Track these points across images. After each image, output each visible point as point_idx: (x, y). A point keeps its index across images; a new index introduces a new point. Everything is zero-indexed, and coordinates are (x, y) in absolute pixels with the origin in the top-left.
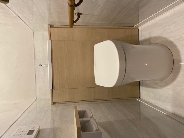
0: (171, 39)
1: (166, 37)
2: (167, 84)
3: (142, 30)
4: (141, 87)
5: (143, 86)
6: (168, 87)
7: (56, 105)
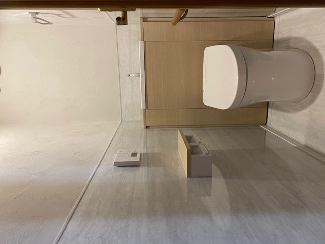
0: (317, 45)
1: (310, 40)
2: (304, 107)
3: (279, 24)
4: (269, 109)
5: (272, 108)
6: (304, 111)
7: (151, 129)
